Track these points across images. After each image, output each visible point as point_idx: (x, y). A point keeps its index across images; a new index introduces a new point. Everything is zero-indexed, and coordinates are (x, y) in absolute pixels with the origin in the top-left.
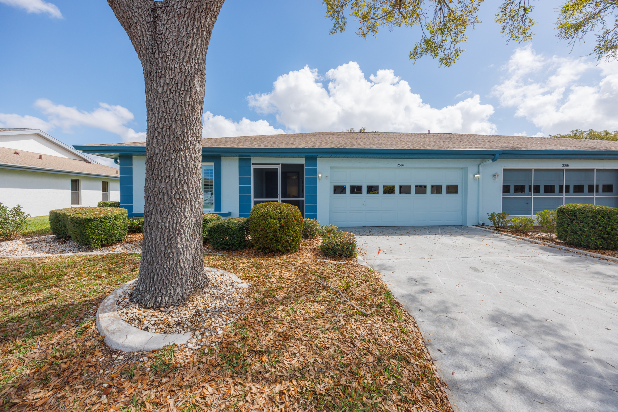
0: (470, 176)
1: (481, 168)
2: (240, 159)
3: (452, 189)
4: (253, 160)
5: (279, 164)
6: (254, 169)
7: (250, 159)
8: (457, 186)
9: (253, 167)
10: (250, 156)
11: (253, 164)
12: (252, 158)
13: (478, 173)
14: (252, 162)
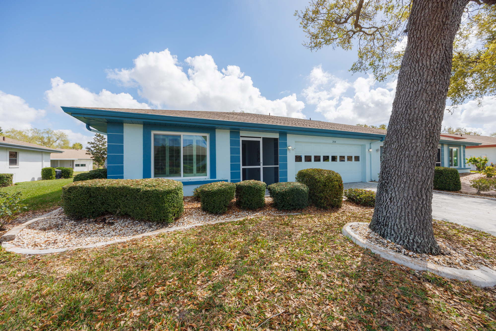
0: (367, 150)
1: (372, 145)
2: (231, 132)
3: (357, 159)
4: (242, 133)
5: (260, 138)
6: (243, 141)
7: (239, 132)
8: (359, 156)
9: (241, 139)
10: (239, 129)
11: (241, 137)
12: (240, 131)
13: (370, 148)
14: (241, 135)
